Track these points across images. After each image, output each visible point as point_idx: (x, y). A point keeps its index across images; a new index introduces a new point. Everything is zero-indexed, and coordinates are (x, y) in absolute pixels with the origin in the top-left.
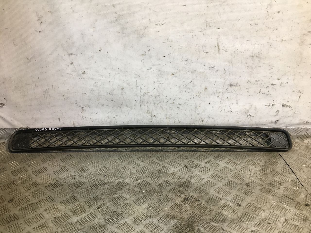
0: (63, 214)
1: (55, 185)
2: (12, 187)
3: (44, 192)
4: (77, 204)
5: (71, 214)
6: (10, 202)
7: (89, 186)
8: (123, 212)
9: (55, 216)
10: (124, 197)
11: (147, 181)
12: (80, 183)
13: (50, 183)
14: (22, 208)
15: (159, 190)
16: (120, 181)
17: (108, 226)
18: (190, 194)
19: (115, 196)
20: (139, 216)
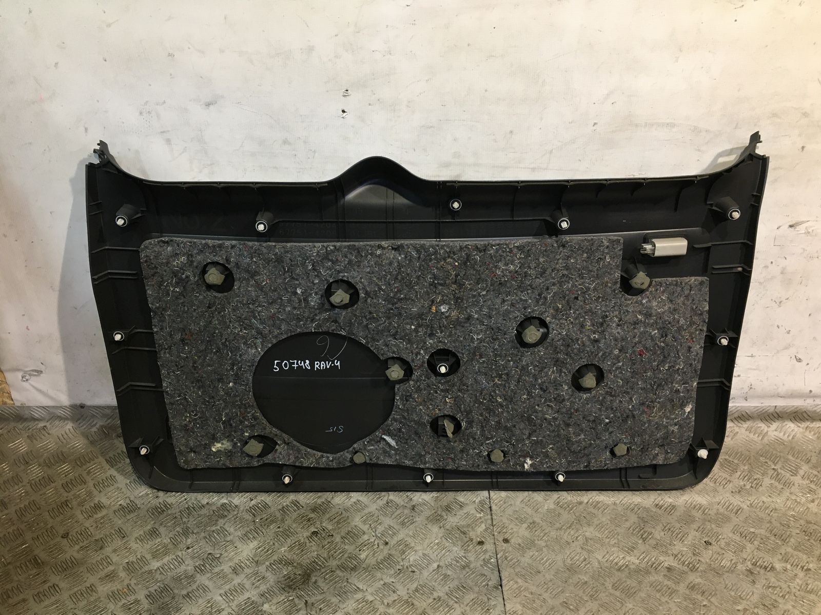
0: (139, 557)
1: (128, 508)
2: (65, 512)
3: (112, 520)
4: (159, 542)
5: (148, 557)
6: (64, 538)
7: (178, 510)
8: (221, 554)
9: (127, 561)
10: (228, 530)
11: (266, 502)
12: (165, 506)
13: (120, 505)
14: (82, 547)
15: (279, 519)
16: (225, 501)
17: (198, 575)
18: (324, 525)
19: (214, 528)
20: (242, 560)
